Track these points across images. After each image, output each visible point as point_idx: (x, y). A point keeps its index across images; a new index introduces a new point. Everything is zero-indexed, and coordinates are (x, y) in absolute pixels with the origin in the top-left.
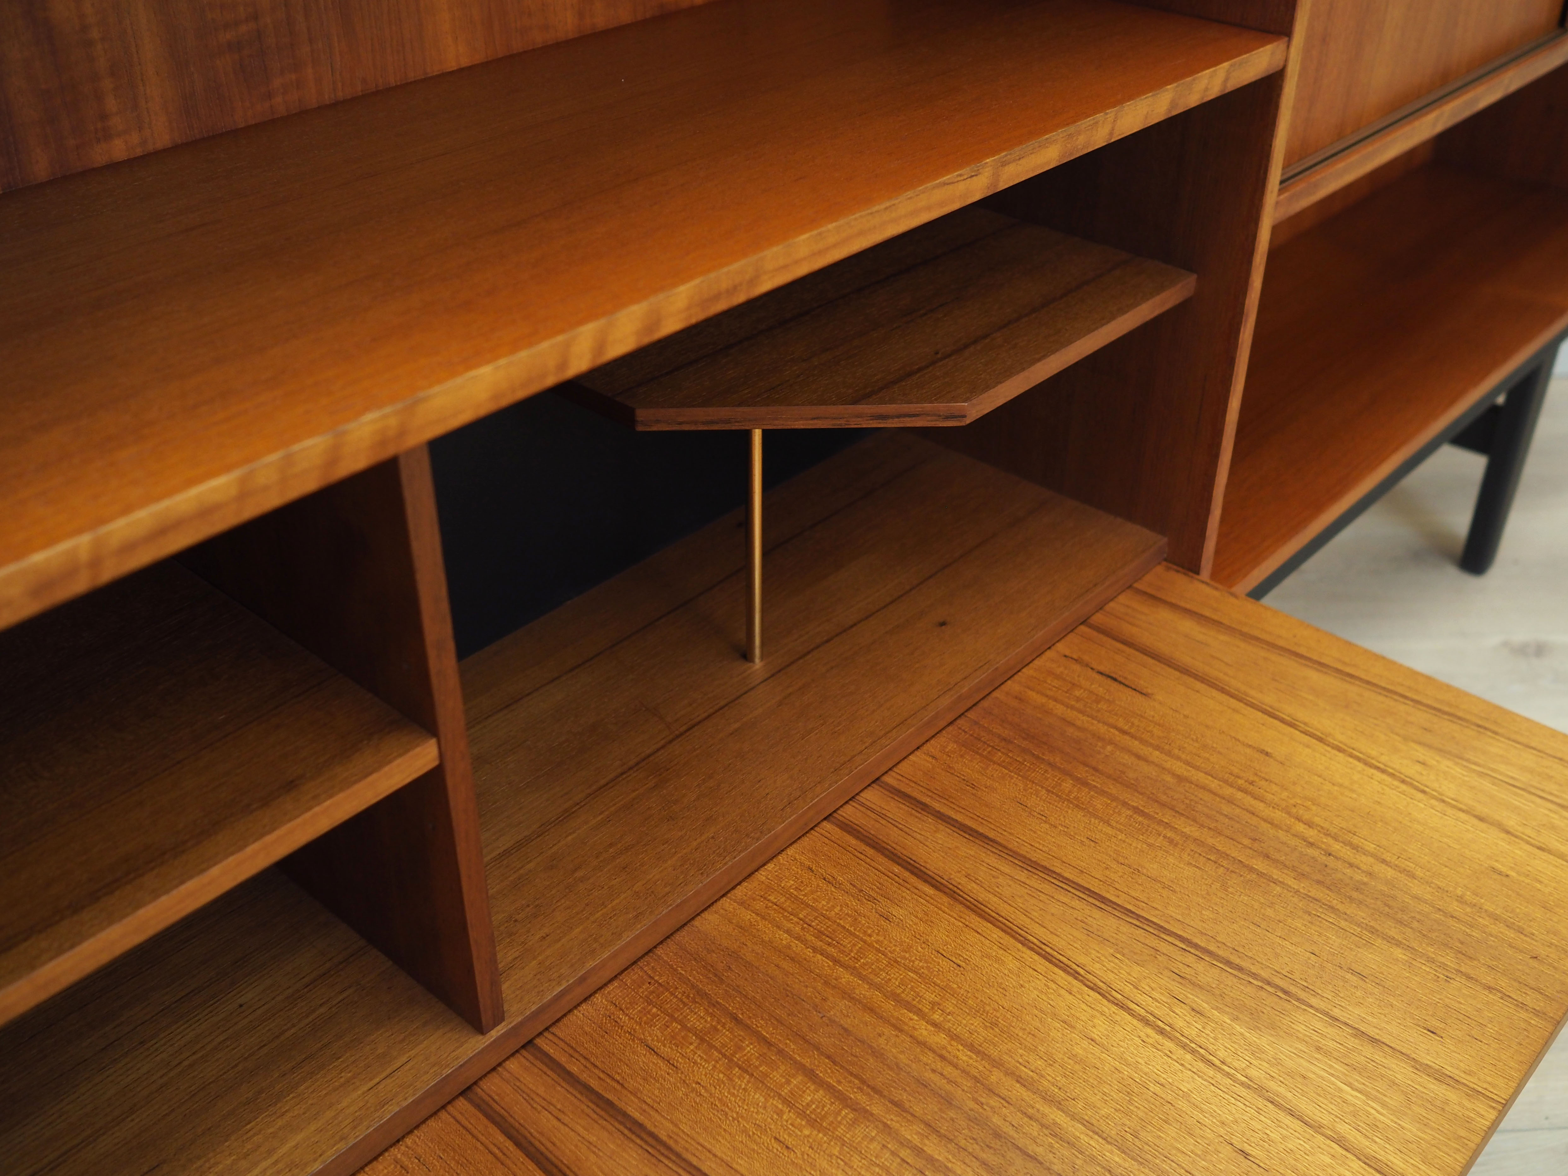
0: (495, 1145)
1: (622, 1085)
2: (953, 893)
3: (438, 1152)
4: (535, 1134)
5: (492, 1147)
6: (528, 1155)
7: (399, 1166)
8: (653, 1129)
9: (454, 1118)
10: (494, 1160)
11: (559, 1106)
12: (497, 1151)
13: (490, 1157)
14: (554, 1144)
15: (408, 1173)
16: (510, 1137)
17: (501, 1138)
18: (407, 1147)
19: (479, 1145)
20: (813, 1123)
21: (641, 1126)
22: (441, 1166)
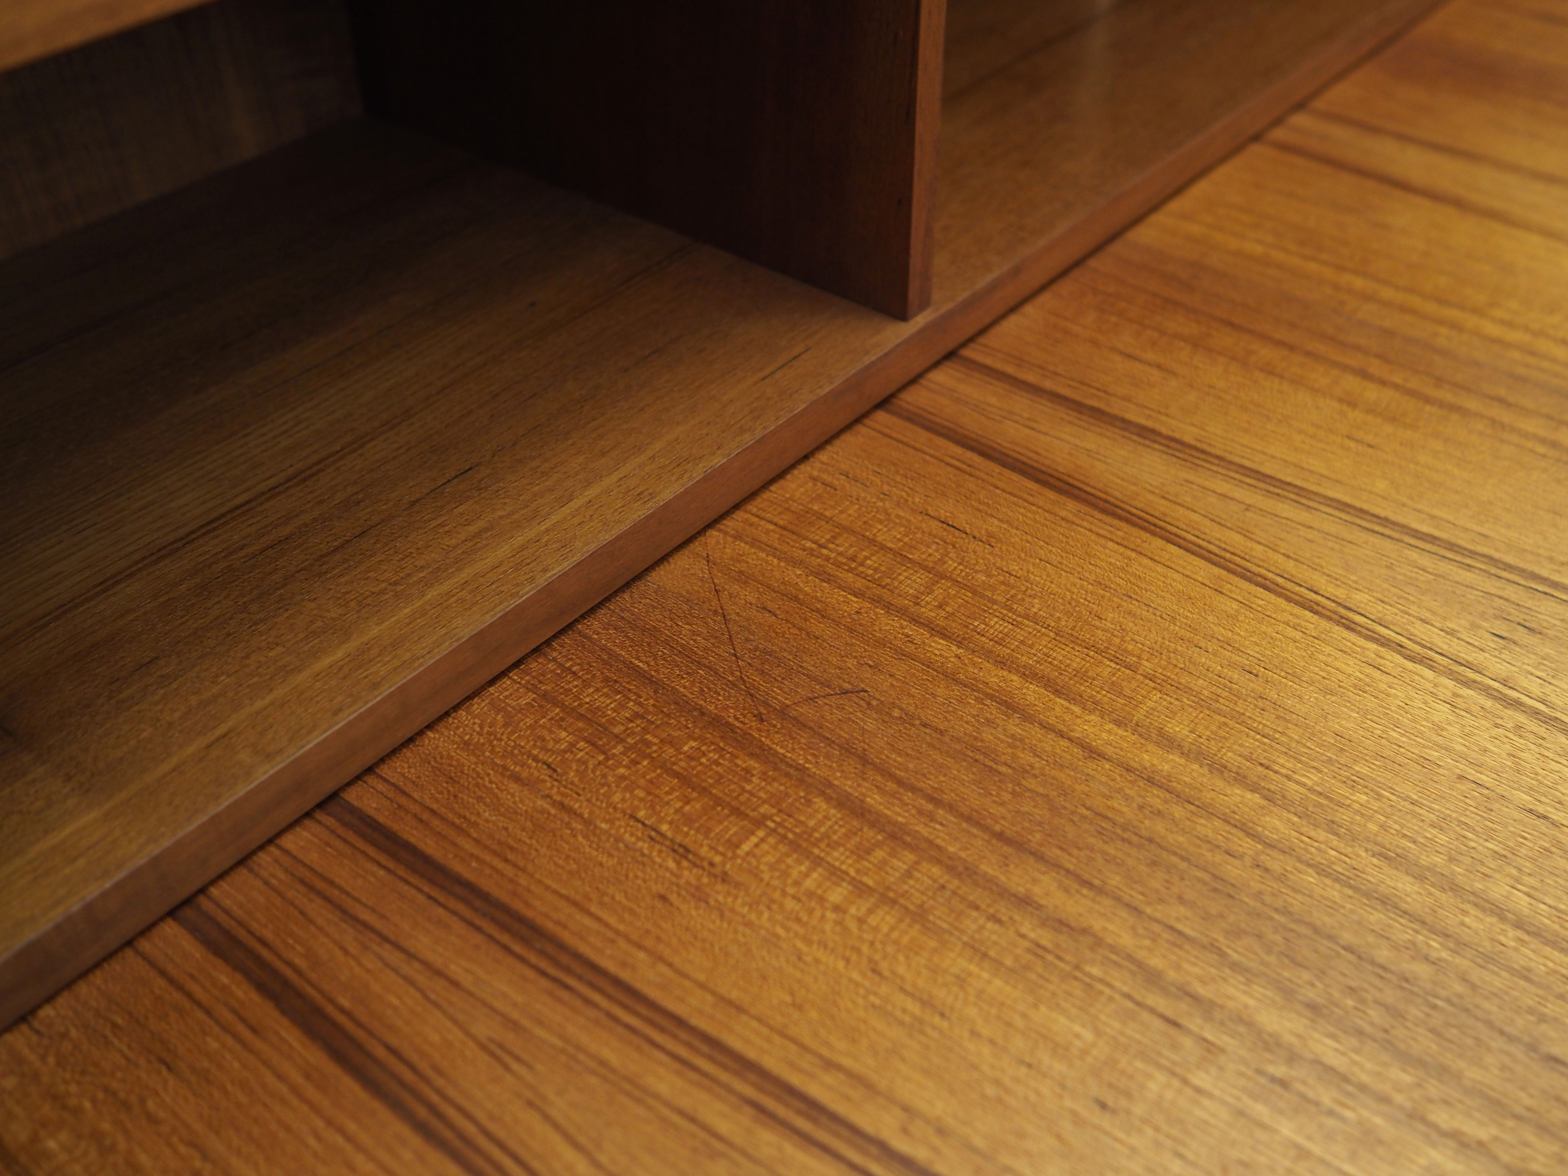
0: (952, 457)
1: (1105, 392)
2: (1459, 204)
3: (870, 467)
4: (1005, 444)
5: (948, 459)
6: (1004, 465)
7: (819, 484)
8: (1170, 433)
9: (879, 432)
10: (957, 472)
11: (1026, 415)
12: (958, 464)
13: (950, 469)
14: (1037, 453)
15: (836, 489)
16: (972, 449)
17: (958, 450)
18: (823, 463)
19: (928, 458)
20: (1393, 420)
21: (1153, 431)
22: (882, 481)
